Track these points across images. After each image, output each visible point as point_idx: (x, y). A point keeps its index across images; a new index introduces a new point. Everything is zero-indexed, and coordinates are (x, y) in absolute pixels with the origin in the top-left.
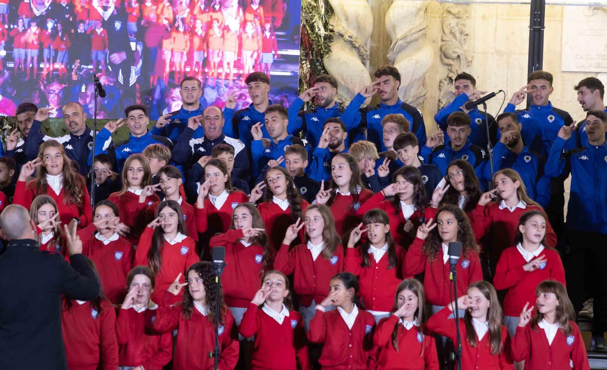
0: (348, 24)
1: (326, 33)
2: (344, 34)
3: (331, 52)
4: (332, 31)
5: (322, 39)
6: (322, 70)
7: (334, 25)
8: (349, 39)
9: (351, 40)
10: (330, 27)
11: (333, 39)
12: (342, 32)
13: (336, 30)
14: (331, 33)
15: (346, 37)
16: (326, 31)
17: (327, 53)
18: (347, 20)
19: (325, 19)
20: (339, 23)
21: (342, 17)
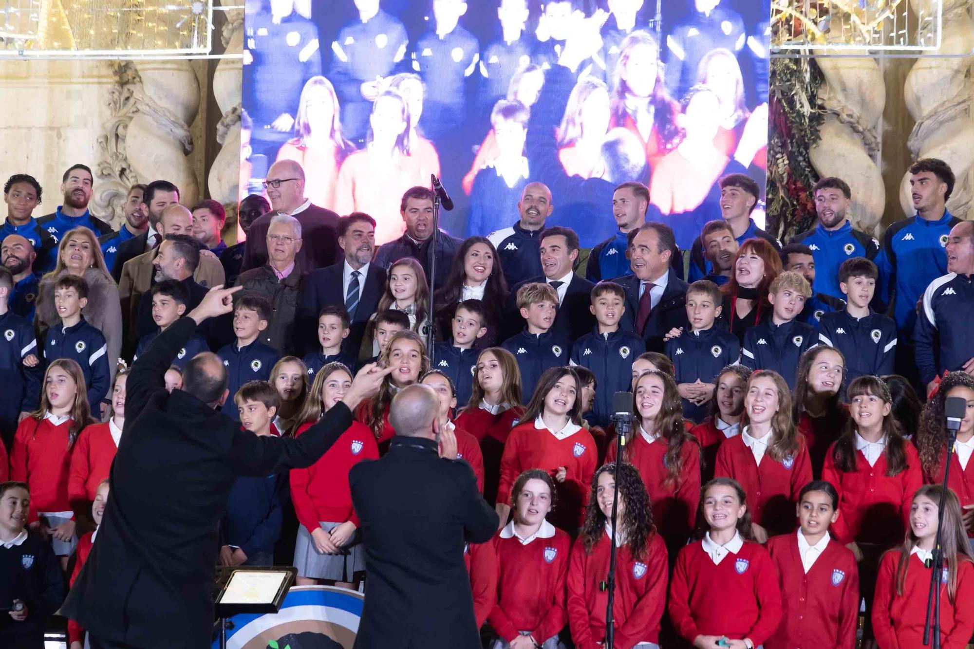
0: (846, 96)
1: (813, 111)
2: (840, 111)
3: (820, 139)
4: (822, 107)
5: (807, 120)
6: (808, 167)
7: (825, 99)
8: (848, 119)
9: (852, 120)
10: (819, 102)
11: (824, 119)
12: (837, 109)
13: (827, 105)
14: (820, 111)
15: (844, 116)
16: (812, 108)
17: (815, 141)
18: (844, 89)
19: (811, 89)
20: (832, 95)
21: (837, 87)
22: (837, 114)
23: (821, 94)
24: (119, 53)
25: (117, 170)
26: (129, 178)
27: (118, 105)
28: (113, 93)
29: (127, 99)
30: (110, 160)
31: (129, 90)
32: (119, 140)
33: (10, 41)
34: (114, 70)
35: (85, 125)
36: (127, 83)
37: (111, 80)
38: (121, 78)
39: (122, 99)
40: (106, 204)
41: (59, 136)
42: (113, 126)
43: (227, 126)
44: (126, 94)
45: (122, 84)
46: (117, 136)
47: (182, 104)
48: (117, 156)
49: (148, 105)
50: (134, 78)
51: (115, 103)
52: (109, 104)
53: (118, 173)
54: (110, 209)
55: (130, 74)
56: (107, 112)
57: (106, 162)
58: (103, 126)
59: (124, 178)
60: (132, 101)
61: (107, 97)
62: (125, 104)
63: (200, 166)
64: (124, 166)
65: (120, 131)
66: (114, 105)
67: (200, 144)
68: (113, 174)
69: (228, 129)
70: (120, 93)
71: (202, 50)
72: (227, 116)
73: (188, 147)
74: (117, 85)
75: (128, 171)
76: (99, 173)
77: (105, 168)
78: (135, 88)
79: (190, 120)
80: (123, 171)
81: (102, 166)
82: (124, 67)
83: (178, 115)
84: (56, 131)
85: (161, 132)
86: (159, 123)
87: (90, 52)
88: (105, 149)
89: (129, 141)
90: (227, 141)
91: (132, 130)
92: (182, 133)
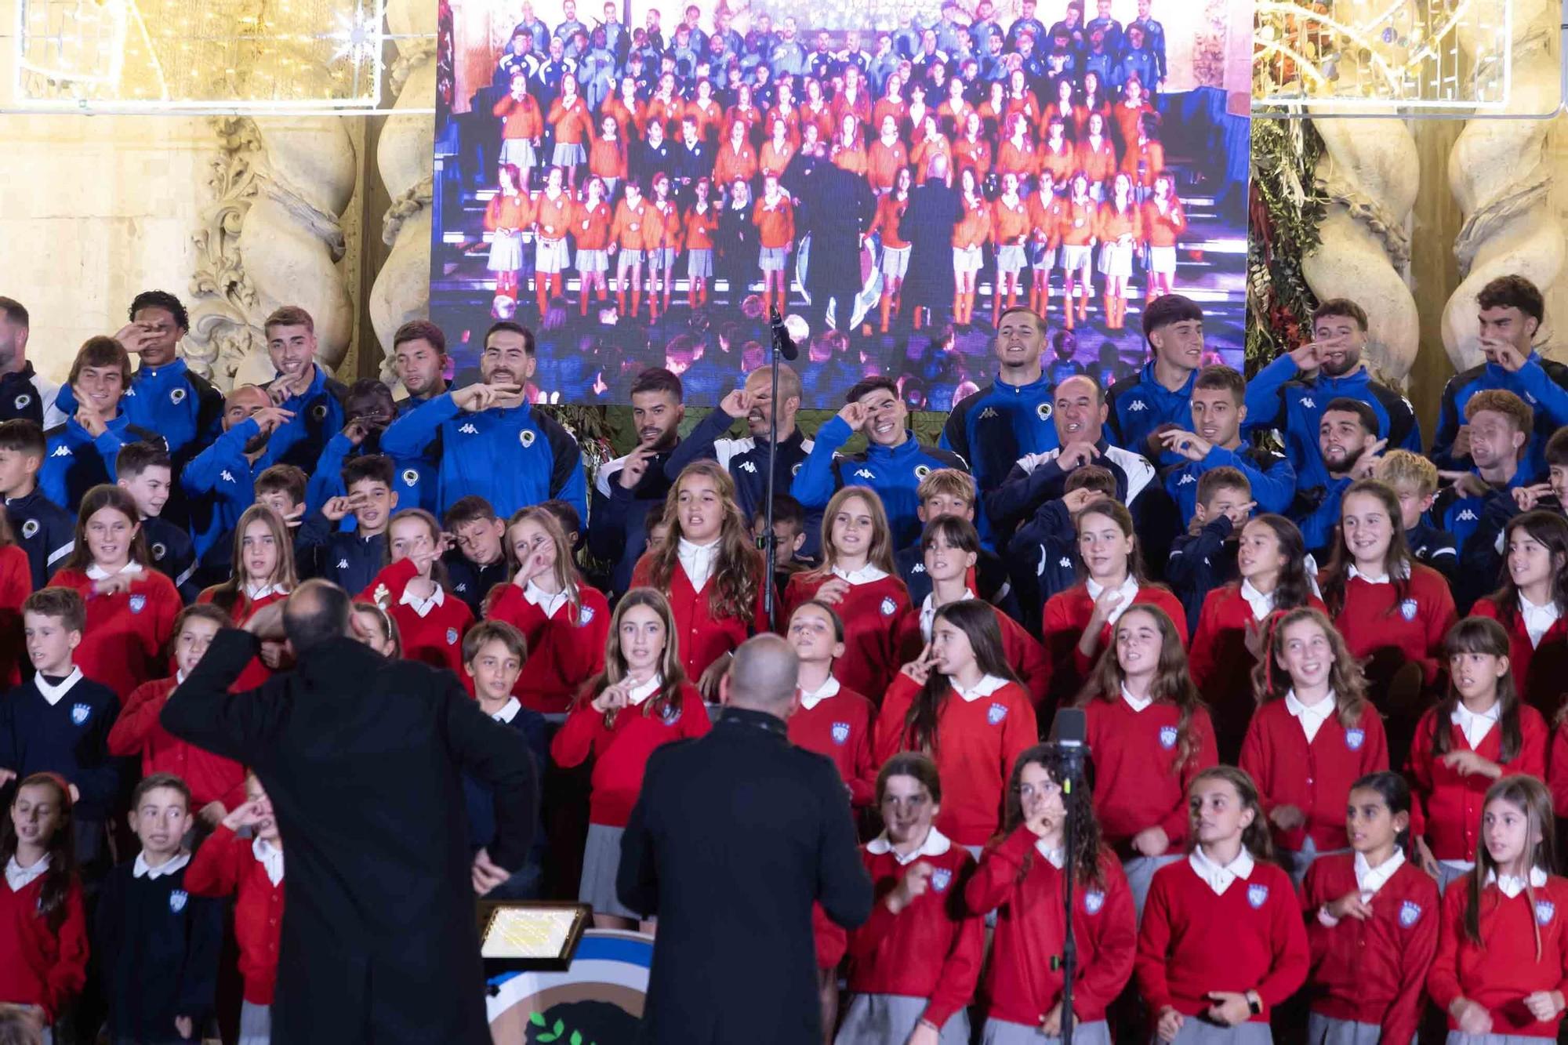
0: (1360, 176)
1: (1309, 199)
2: (1351, 200)
3: (1320, 243)
4: (1321, 194)
5: (1299, 214)
6: (1300, 286)
7: (1327, 180)
8: (1363, 212)
9: (1369, 214)
10: (1318, 186)
11: (1325, 212)
12: (1347, 196)
13: (1332, 190)
14: (1319, 199)
15: (1356, 208)
16: (1306, 195)
17: (1311, 246)
18: (1357, 167)
19: (1305, 165)
20: (1338, 174)
21: (1346, 162)
22: (1344, 204)
23: (1320, 172)
24: (227, 106)
25: (224, 283)
26: (243, 295)
27: (224, 184)
28: (218, 164)
29: (239, 174)
30: (212, 270)
31: (241, 160)
32: (226, 237)
33: (65, 85)
34: (217, 128)
35: (173, 214)
36: (237, 150)
37: (213, 145)
38: (228, 142)
39: (232, 173)
40: (205, 336)
41: (132, 231)
42: (217, 216)
43: (401, 218)
44: (236, 166)
45: (232, 151)
46: (223, 231)
47: (329, 183)
48: (223, 264)
49: (276, 184)
50: (250, 142)
51: (221, 180)
52: (211, 182)
53: (225, 289)
54: (212, 344)
55: (243, 136)
56: (207, 194)
57: (205, 272)
58: (201, 215)
59: (234, 297)
60: (246, 177)
61: (207, 171)
62: (235, 183)
63: (355, 278)
64: (234, 279)
65: (229, 224)
66: (218, 184)
67: (354, 244)
68: (216, 291)
69: (402, 222)
70: (229, 166)
71: (369, 102)
72: (400, 203)
73: (337, 250)
74: (222, 151)
75: (240, 286)
76: (196, 289)
77: (205, 282)
78: (252, 158)
79: (341, 207)
80: (232, 286)
81: (200, 279)
82: (235, 126)
83: (323, 201)
84: (127, 224)
85: (298, 227)
86: (294, 213)
87: (188, 103)
88: (203, 252)
89: (245, 240)
90: (401, 241)
91: (251, 223)
92: (328, 227)
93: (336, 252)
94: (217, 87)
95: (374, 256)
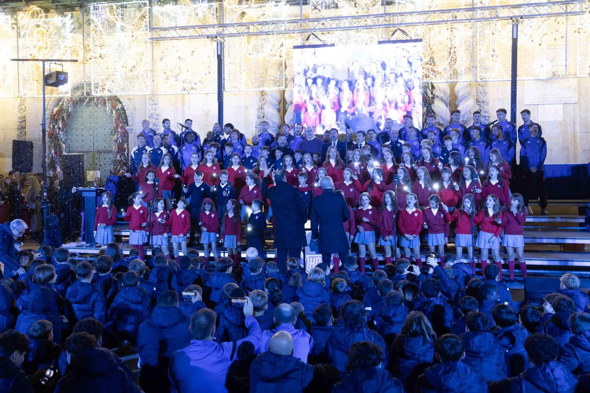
5: (431, 98)
6: (431, 110)
8: (441, 98)
10: (434, 94)
11: (435, 98)
13: (436, 94)
16: (432, 95)
17: (433, 103)
18: (440, 91)
19: (431, 90)
20: (437, 92)
21: (438, 90)
22: (438, 96)
23: (434, 92)
24: (261, 89)
28: (260, 98)
30: (260, 114)
32: (262, 109)
34: (260, 92)
35: (254, 106)
37: (260, 94)
38: (262, 94)
44: (263, 98)
47: (277, 100)
48: (262, 113)
49: (269, 100)
53: (262, 117)
55: (264, 93)
56: (259, 102)
58: (258, 105)
60: (265, 99)
62: (263, 100)
63: (282, 115)
64: (264, 115)
65: (262, 107)
66: (260, 100)
67: (282, 109)
69: (289, 106)
71: (282, 88)
72: (288, 103)
74: (261, 96)
76: (258, 117)
78: (265, 96)
79: (279, 104)
82: (262, 92)
83: (277, 103)
84: (247, 108)
85: (273, 107)
86: (272, 105)
87: (255, 89)
88: (259, 111)
89: (265, 109)
90: (289, 108)
91: (265, 107)
92: (277, 107)
93: (279, 111)
94: (259, 86)
95: (285, 111)
